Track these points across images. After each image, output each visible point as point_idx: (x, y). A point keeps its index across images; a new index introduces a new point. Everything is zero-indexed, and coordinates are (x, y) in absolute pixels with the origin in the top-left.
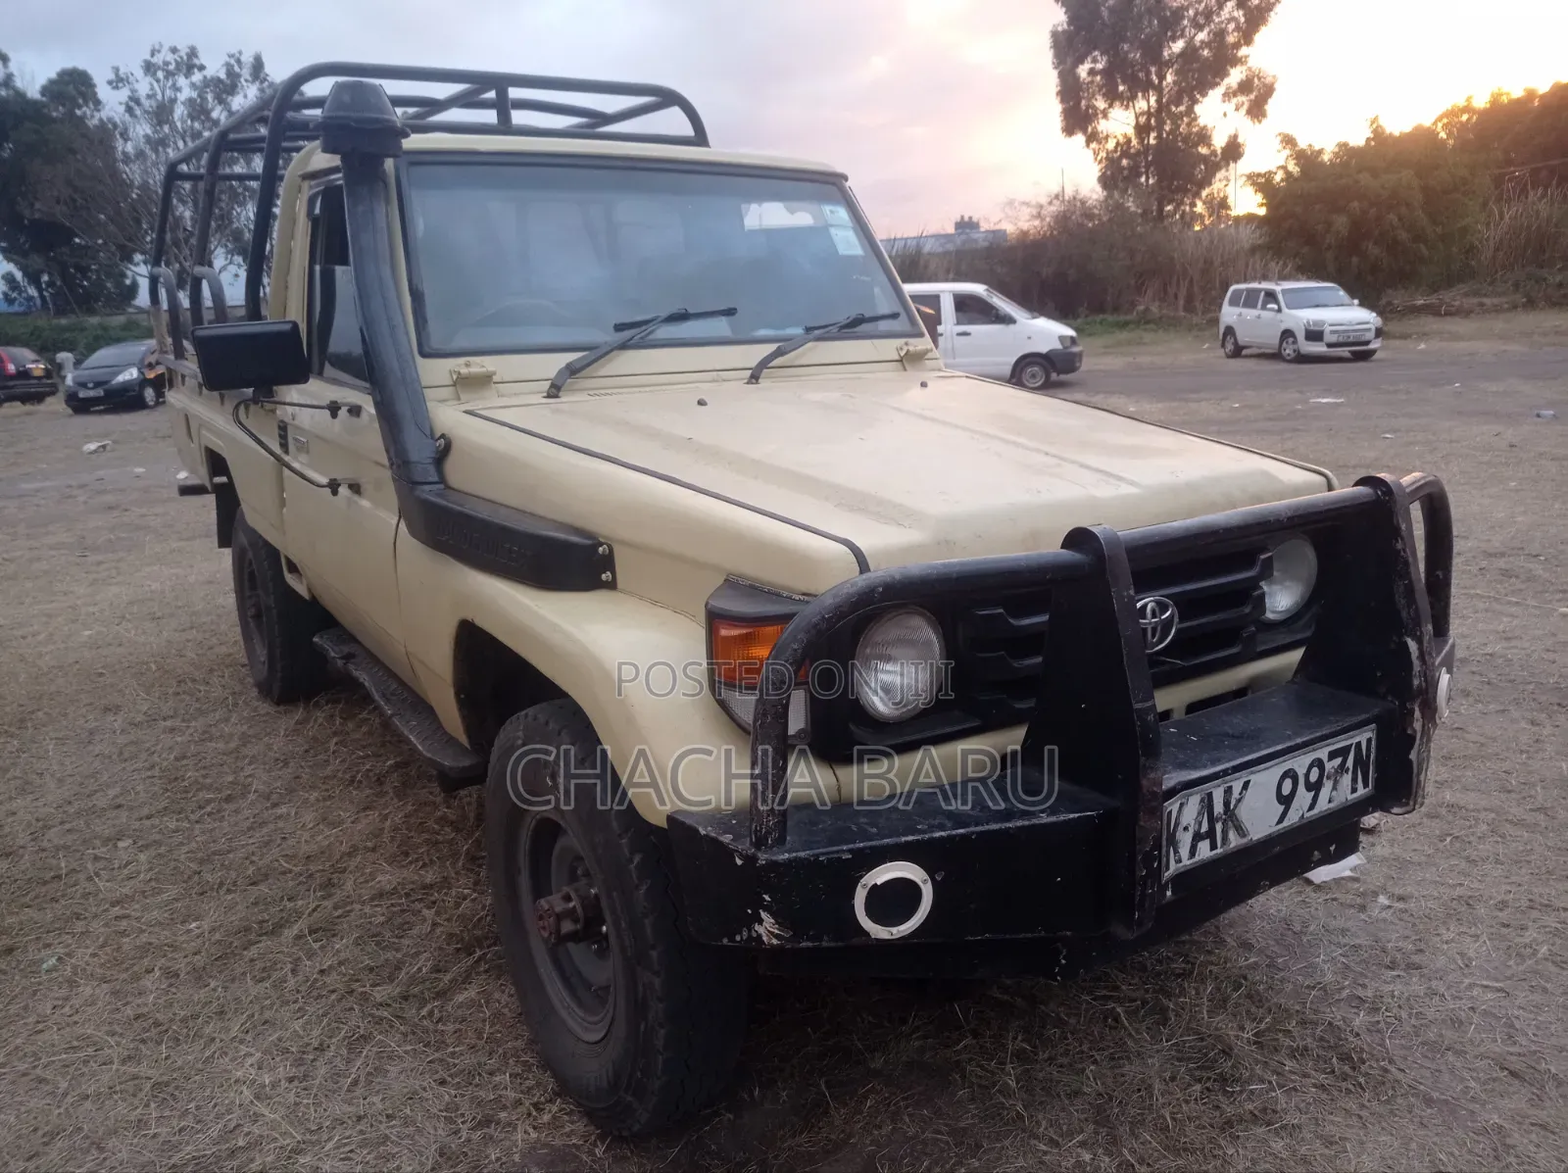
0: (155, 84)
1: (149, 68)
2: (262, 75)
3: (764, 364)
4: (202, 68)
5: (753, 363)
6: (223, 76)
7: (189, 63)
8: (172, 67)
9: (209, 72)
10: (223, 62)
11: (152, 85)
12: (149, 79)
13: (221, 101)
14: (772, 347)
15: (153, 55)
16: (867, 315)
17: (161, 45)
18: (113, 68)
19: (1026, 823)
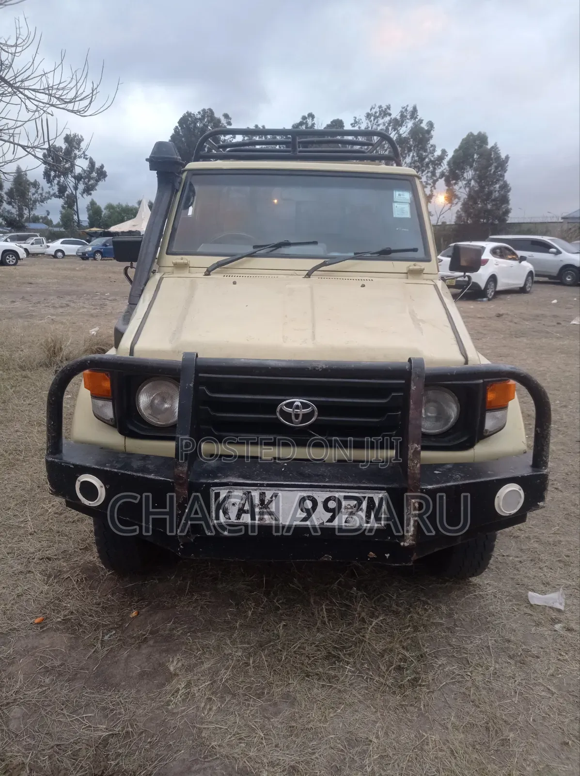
0: (369, 123)
1: (368, 116)
2: (415, 116)
3: (315, 269)
4: (390, 115)
5: (310, 268)
6: (398, 117)
7: (385, 112)
8: (378, 114)
9: (393, 116)
10: (399, 111)
11: (368, 123)
12: (367, 121)
13: (395, 129)
14: (321, 261)
15: (371, 110)
16: (393, 248)
17: (375, 105)
18: (354, 117)
19: (141, 475)
